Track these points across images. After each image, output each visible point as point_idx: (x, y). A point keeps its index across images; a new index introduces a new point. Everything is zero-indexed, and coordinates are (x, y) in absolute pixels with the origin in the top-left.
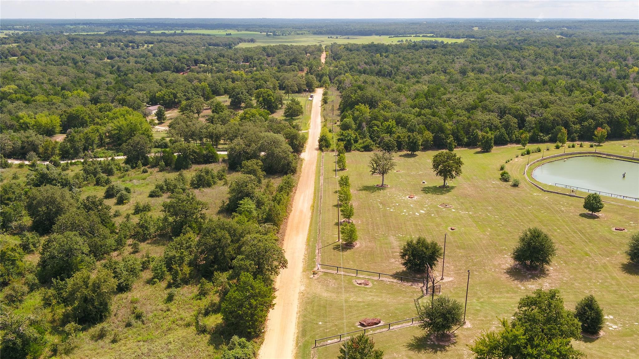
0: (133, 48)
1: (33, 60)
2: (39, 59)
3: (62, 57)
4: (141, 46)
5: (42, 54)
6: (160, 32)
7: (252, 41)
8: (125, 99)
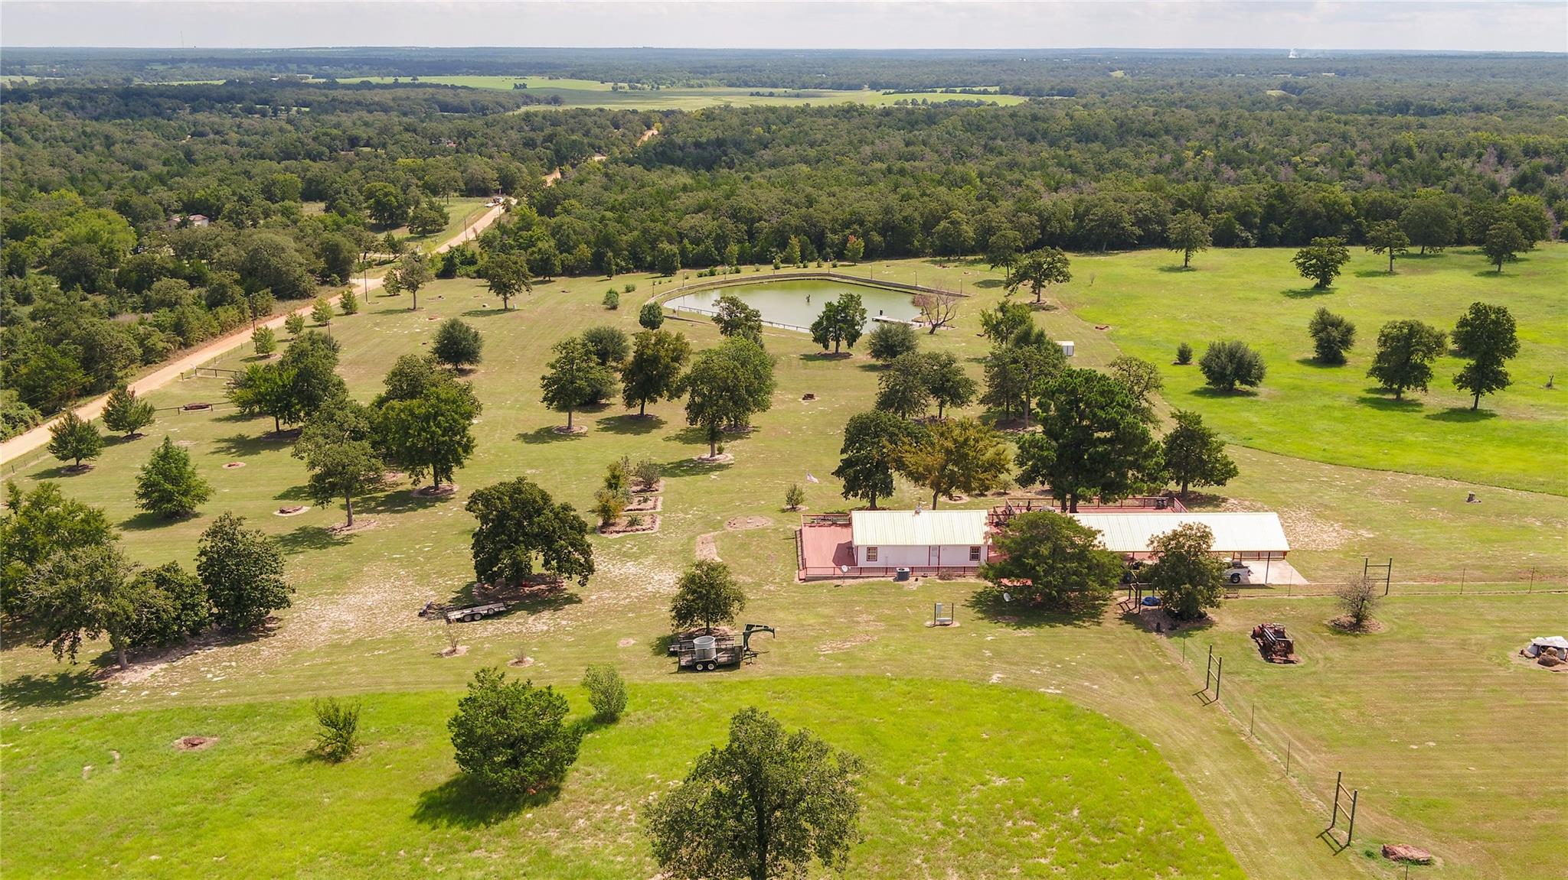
0: (264, 115)
1: (20, 139)
2: (33, 137)
3: (84, 133)
4: (281, 110)
5: (42, 127)
6: (357, 80)
7: (556, 100)
8: (128, 202)
